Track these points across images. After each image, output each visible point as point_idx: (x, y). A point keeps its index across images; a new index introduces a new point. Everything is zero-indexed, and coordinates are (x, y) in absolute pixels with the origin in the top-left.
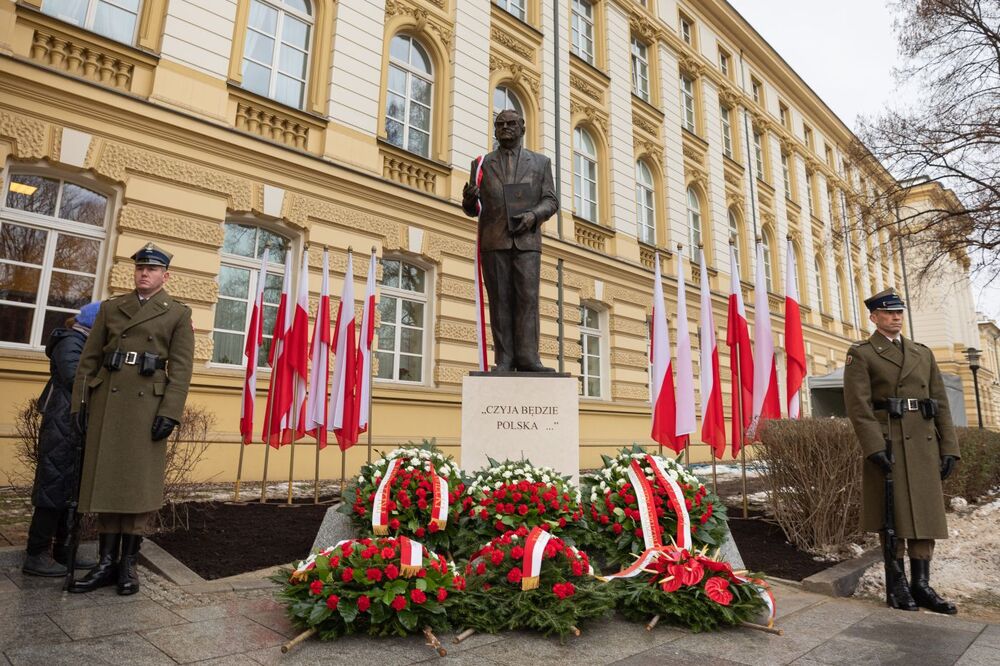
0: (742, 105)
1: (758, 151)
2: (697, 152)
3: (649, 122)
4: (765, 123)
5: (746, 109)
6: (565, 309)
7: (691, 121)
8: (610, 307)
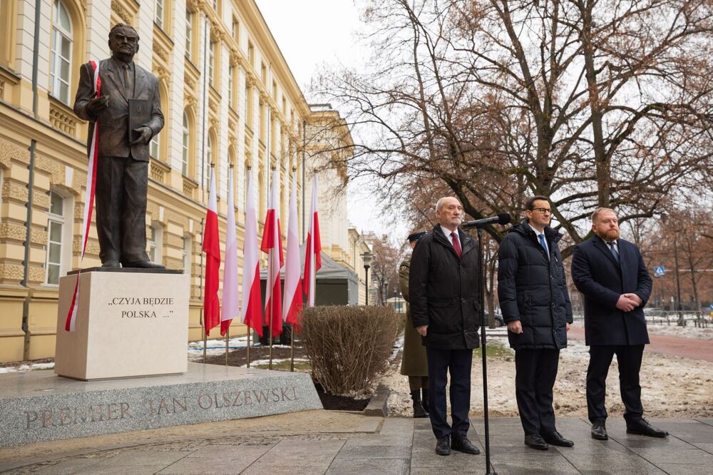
0: (205, 12)
1: (211, 58)
2: (164, 50)
3: (125, 10)
4: (220, 33)
5: (207, 16)
6: (35, 193)
7: (160, 16)
8: (76, 194)
